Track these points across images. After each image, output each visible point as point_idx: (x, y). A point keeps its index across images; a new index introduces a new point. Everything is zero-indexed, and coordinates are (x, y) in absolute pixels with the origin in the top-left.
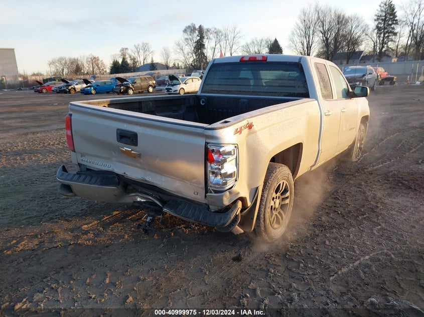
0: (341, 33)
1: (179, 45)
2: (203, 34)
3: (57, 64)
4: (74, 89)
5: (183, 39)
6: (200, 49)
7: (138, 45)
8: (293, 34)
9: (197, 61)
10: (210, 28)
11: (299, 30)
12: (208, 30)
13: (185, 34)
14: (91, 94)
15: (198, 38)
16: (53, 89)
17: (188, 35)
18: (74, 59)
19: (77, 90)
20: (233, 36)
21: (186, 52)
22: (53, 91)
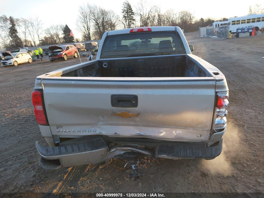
0: (105, 20)
2: (14, 22)
6: (14, 33)
8: (77, 21)
9: (13, 42)
11: (81, 18)
12: (17, 20)
15: (11, 25)
17: (2, 24)
20: (37, 23)
21: (3, 36)
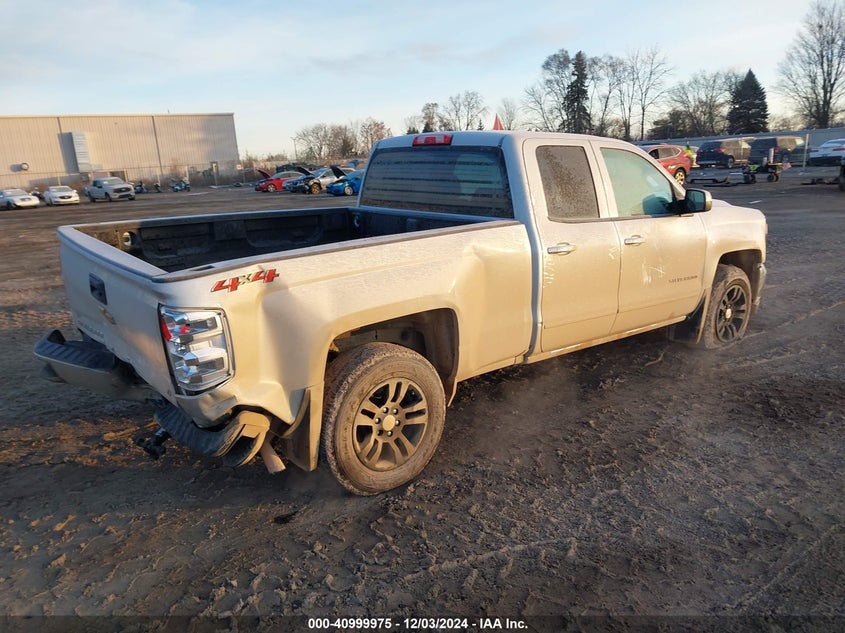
1: (532, 93)
2: (583, 69)
3: (310, 138)
4: (319, 185)
5: (542, 81)
6: (577, 99)
7: (458, 98)
9: (570, 124)
10: (600, 56)
11: (806, 48)
12: (594, 62)
13: (547, 71)
14: (345, 194)
15: (574, 78)
16: (284, 185)
17: (553, 73)
18: (340, 128)
19: (324, 188)
20: (648, 70)
21: (546, 108)
22: (284, 188)
